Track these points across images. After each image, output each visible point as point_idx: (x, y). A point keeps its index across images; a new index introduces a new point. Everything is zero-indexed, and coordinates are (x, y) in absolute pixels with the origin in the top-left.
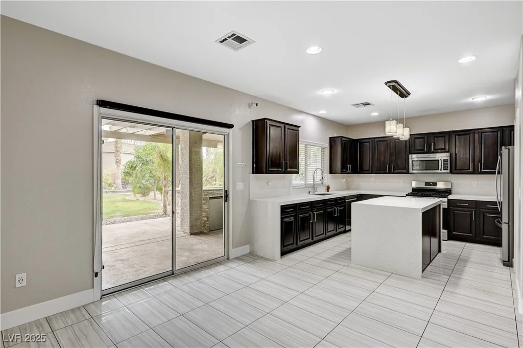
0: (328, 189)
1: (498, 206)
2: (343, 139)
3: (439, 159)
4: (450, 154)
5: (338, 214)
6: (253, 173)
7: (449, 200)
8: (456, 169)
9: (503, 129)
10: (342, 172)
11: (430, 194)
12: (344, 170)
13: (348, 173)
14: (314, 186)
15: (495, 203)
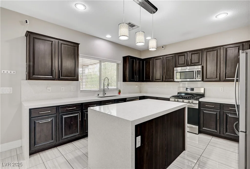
0: (119, 92)
1: (236, 109)
2: (131, 58)
3: (194, 70)
4: (202, 66)
6: (26, 80)
7: (199, 102)
8: (206, 78)
9: (243, 44)
10: (130, 81)
11: (186, 97)
12: (132, 79)
15: (233, 106)
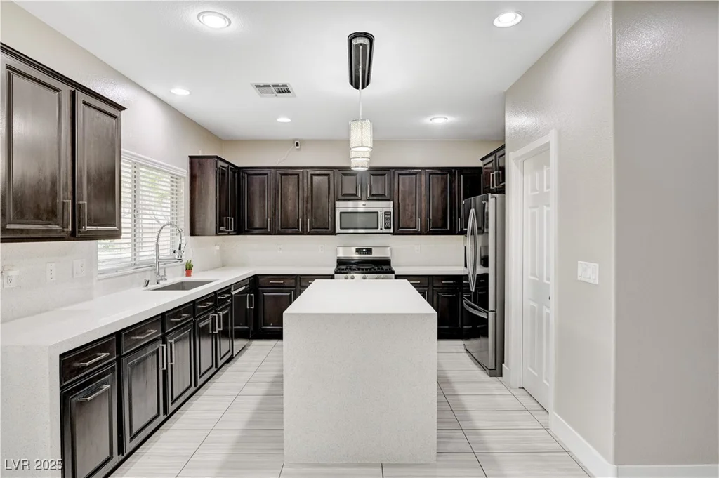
0: (189, 269)
2: (220, 163)
3: (379, 210)
4: (394, 204)
5: (219, 327)
8: (399, 227)
9: (452, 171)
10: (218, 232)
12: (222, 228)
13: (229, 234)
14: (157, 266)
